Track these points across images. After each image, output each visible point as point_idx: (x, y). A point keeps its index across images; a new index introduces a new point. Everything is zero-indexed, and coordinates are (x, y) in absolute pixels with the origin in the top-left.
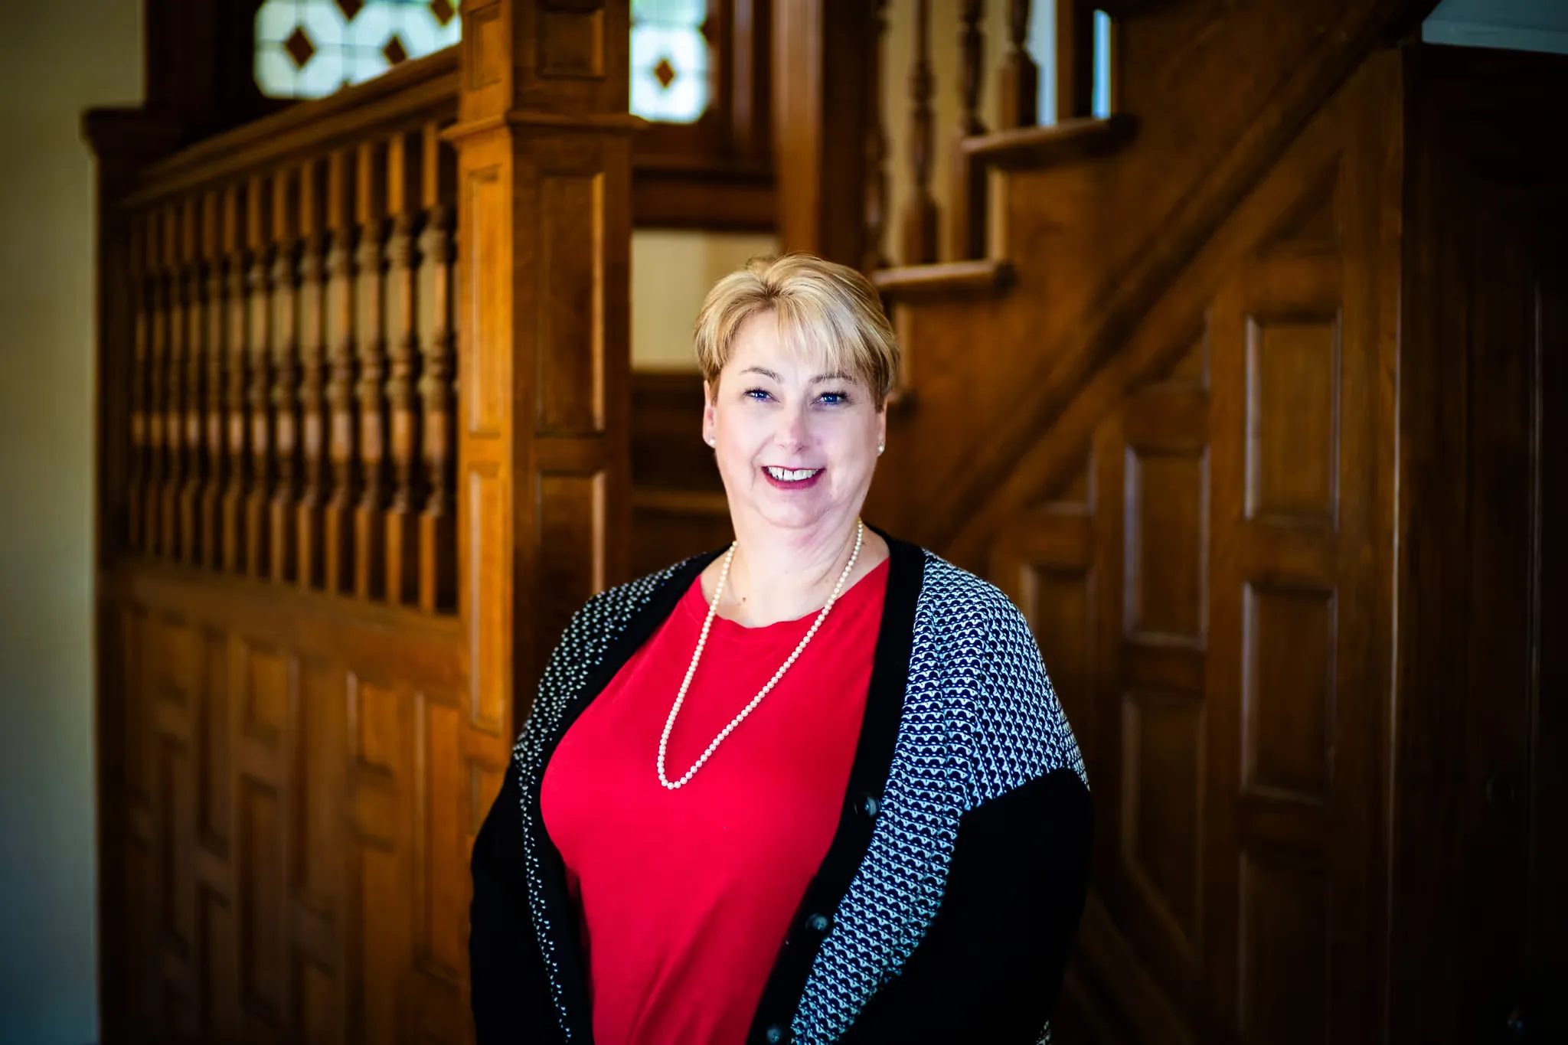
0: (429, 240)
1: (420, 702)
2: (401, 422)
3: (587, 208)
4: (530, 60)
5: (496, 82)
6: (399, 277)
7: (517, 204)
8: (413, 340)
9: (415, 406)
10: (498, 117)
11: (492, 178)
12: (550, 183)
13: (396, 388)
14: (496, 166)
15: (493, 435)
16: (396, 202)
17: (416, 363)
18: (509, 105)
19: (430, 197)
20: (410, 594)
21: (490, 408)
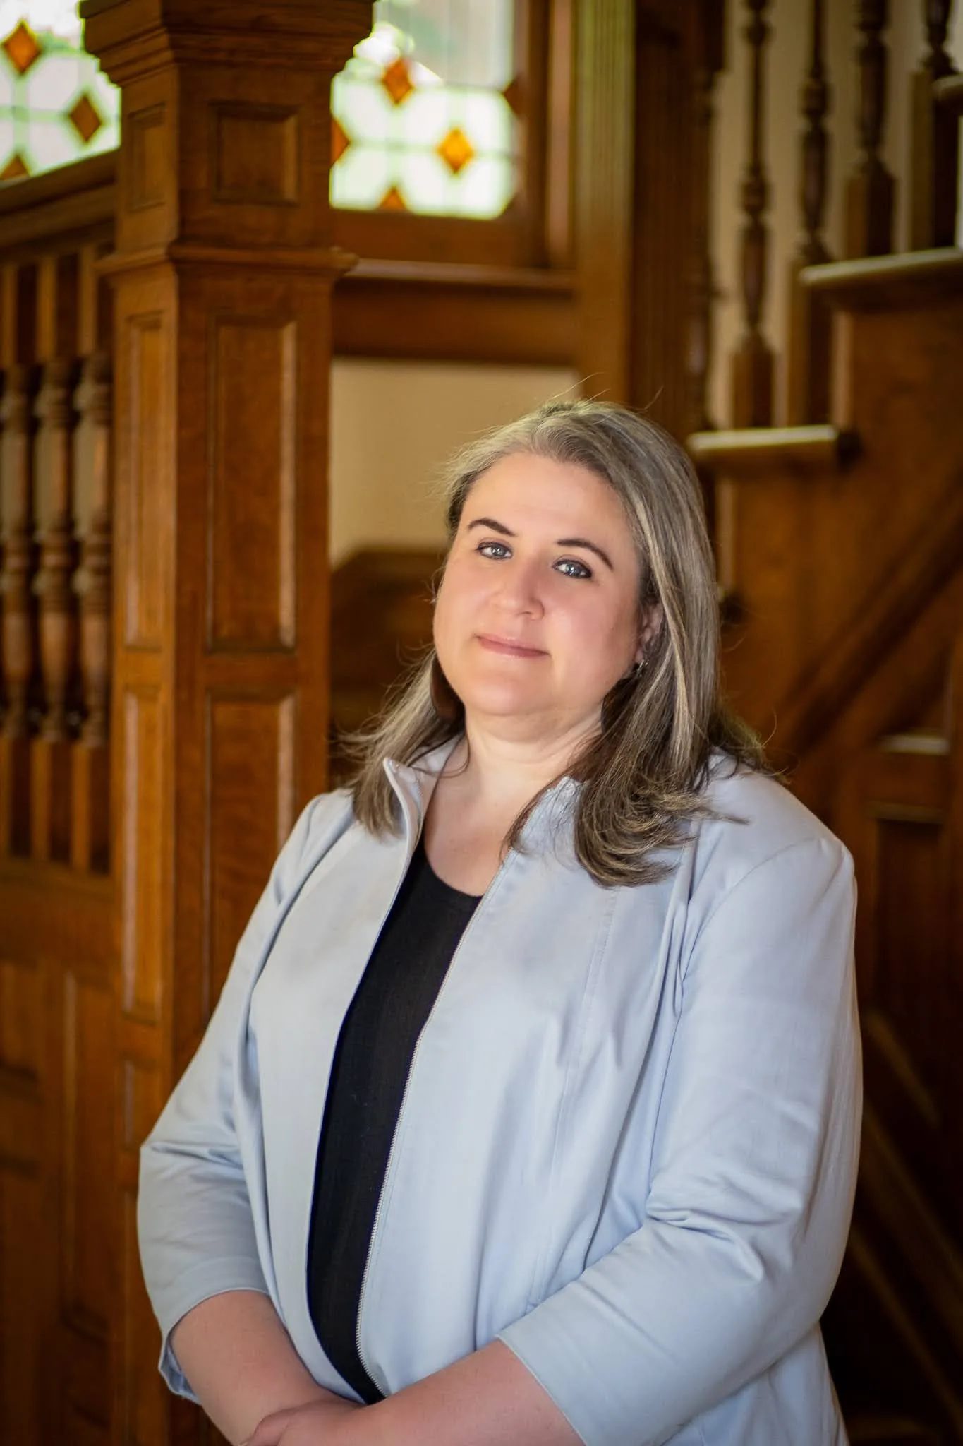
0: (87, 394)
1: (71, 986)
2: (53, 628)
3: (275, 365)
4: (202, 180)
5: (161, 204)
6: (50, 442)
7: (182, 360)
8: (68, 523)
9: (72, 607)
10: (160, 252)
11: (155, 326)
12: (225, 333)
13: (45, 583)
14: (160, 312)
15: (156, 650)
16: (46, 345)
17: (73, 551)
18: (174, 236)
19: (87, 342)
20: (60, 850)
21: (150, 614)
